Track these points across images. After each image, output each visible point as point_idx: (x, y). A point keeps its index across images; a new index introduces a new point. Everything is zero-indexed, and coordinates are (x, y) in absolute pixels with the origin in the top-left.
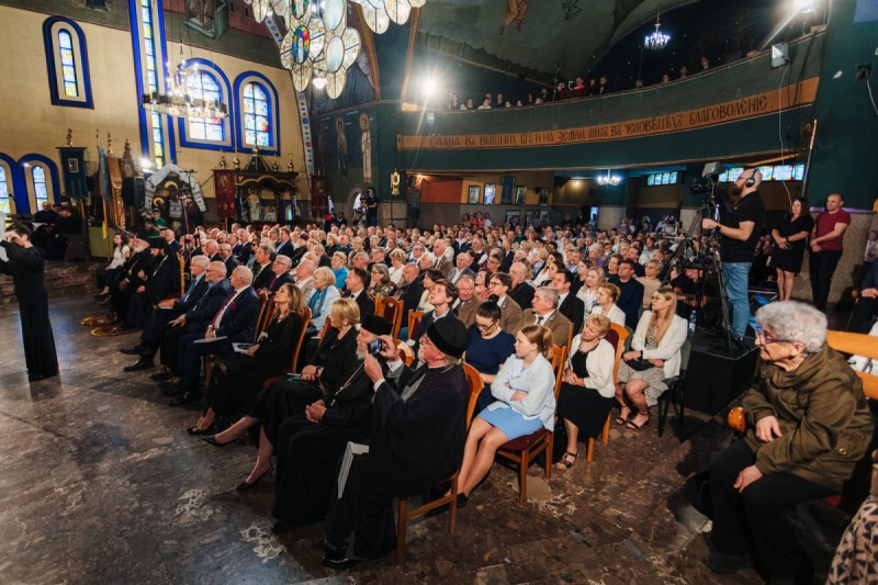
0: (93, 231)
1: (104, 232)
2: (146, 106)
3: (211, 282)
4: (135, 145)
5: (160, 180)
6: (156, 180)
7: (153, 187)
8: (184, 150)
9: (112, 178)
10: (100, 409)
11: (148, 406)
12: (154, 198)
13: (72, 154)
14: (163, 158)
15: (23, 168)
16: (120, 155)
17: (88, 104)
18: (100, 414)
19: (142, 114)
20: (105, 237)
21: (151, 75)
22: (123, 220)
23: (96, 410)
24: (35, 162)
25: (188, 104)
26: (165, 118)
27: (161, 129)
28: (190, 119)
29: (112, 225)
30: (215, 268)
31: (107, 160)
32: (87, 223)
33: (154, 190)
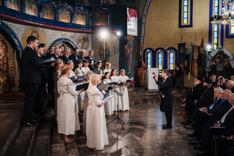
0: (185, 76)
1: (189, 77)
2: (212, 22)
3: (223, 99)
4: (206, 39)
5: (215, 54)
6: (213, 54)
7: (211, 57)
8: (227, 39)
9: (194, 54)
10: (171, 147)
11: (188, 152)
12: (211, 62)
13: (182, 45)
14: (217, 44)
15: (167, 52)
16: (199, 44)
17: (191, 26)
18: (170, 149)
19: (210, 26)
20: (189, 79)
21: (216, 8)
22: (196, 72)
23: (169, 147)
24: (171, 50)
25: (230, 18)
26: (220, 26)
27: (218, 31)
28: (232, 25)
29: (192, 74)
30: (226, 93)
31: (193, 47)
32: (184, 73)
33: (212, 59)
